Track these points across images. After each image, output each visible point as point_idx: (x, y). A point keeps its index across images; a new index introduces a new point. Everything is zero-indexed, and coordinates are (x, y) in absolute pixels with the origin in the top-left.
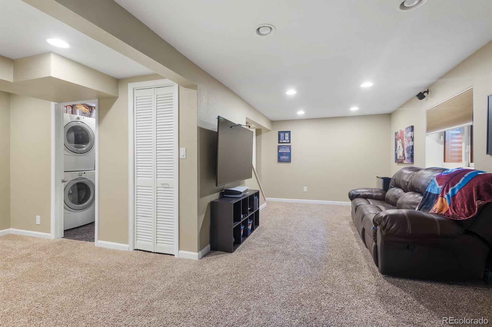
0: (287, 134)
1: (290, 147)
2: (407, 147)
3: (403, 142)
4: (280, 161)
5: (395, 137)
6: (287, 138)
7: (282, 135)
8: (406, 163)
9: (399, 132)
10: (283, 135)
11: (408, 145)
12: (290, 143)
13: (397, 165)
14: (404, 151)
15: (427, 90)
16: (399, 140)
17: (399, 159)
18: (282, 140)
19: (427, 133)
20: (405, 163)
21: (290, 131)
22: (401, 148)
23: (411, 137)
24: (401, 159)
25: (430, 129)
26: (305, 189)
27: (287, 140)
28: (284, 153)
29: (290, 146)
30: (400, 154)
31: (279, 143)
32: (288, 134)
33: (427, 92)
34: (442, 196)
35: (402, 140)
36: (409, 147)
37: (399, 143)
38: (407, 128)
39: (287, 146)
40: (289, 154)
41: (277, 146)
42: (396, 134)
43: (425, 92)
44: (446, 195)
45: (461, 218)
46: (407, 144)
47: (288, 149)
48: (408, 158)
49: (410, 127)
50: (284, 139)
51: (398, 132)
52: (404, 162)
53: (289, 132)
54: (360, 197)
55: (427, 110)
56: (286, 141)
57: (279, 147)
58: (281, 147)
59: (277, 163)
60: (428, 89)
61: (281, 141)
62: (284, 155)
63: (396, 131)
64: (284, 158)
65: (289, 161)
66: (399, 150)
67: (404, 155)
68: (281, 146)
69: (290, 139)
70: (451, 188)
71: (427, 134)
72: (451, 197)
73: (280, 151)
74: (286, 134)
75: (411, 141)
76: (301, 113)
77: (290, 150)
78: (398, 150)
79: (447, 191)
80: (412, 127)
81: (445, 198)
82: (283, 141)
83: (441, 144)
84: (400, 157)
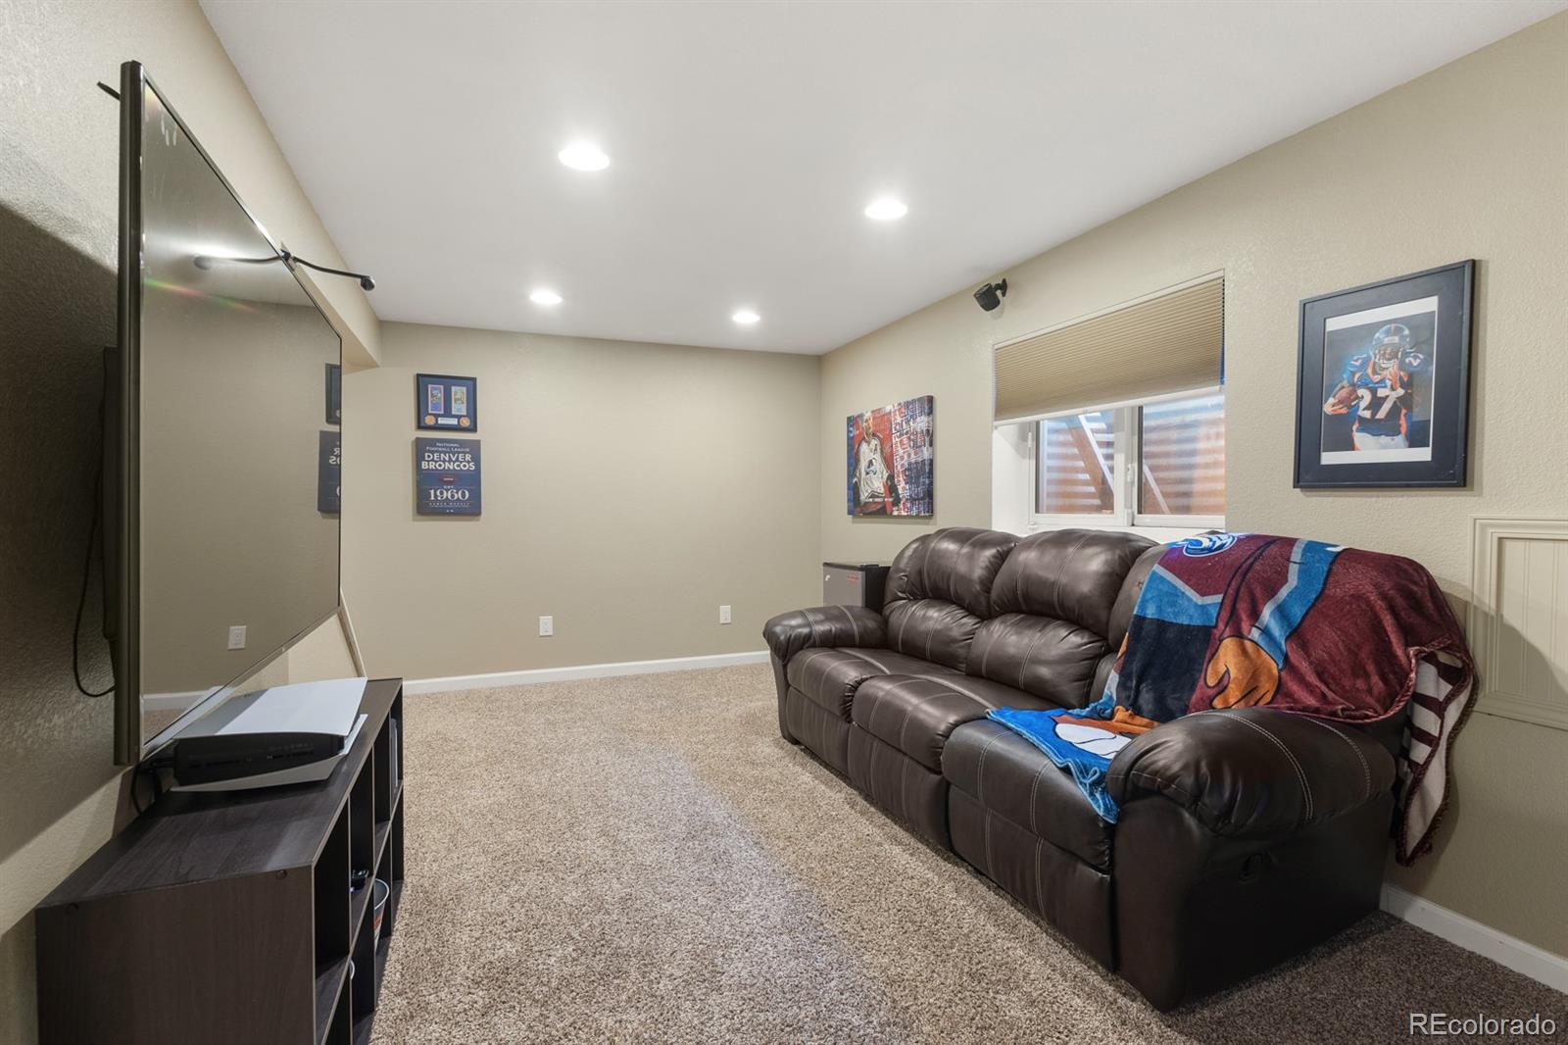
0: (459, 392)
1: (474, 448)
2: (910, 464)
3: (887, 449)
4: (425, 508)
5: (849, 432)
6: (459, 407)
7: (436, 392)
8: (904, 517)
9: (868, 415)
10: (441, 395)
11: (913, 456)
12: (473, 429)
13: (853, 522)
14: (891, 477)
15: (1000, 282)
16: (869, 443)
17: (866, 503)
18: (437, 416)
19: (996, 420)
20: (899, 517)
21: (474, 380)
22: (879, 465)
23: (928, 430)
24: (879, 503)
25: (1005, 407)
26: (546, 625)
27: (459, 417)
28: (447, 472)
29: (477, 443)
30: (874, 484)
31: (420, 426)
32: (464, 389)
33: (1003, 287)
34: (1239, 635)
35: (885, 441)
36: (916, 463)
37: (868, 452)
38: (907, 404)
39: (462, 443)
40: (471, 481)
41: (413, 438)
42: (852, 421)
43: (998, 287)
44: (1254, 629)
45: (1367, 717)
46: (904, 456)
47: (468, 457)
48: (912, 500)
49: (920, 399)
50: (448, 414)
51: (861, 416)
52: (895, 513)
53: (471, 383)
54: (814, 646)
55: (996, 347)
56: (454, 421)
57: (421, 448)
58: (435, 446)
59: (414, 520)
60: (1004, 281)
61: (429, 420)
62: (449, 483)
63: (855, 413)
64: (447, 495)
65: (471, 509)
66: (867, 473)
67: (892, 488)
68: (433, 442)
69: (472, 413)
70: (1268, 605)
71: (996, 423)
72: (1287, 639)
73: (424, 465)
74: (453, 388)
75: (927, 444)
76: (545, 298)
77: (476, 460)
78: (863, 473)
79: (1255, 615)
80: (930, 400)
81: (1251, 641)
82: (441, 421)
83: (1024, 457)
84: (873, 496)
